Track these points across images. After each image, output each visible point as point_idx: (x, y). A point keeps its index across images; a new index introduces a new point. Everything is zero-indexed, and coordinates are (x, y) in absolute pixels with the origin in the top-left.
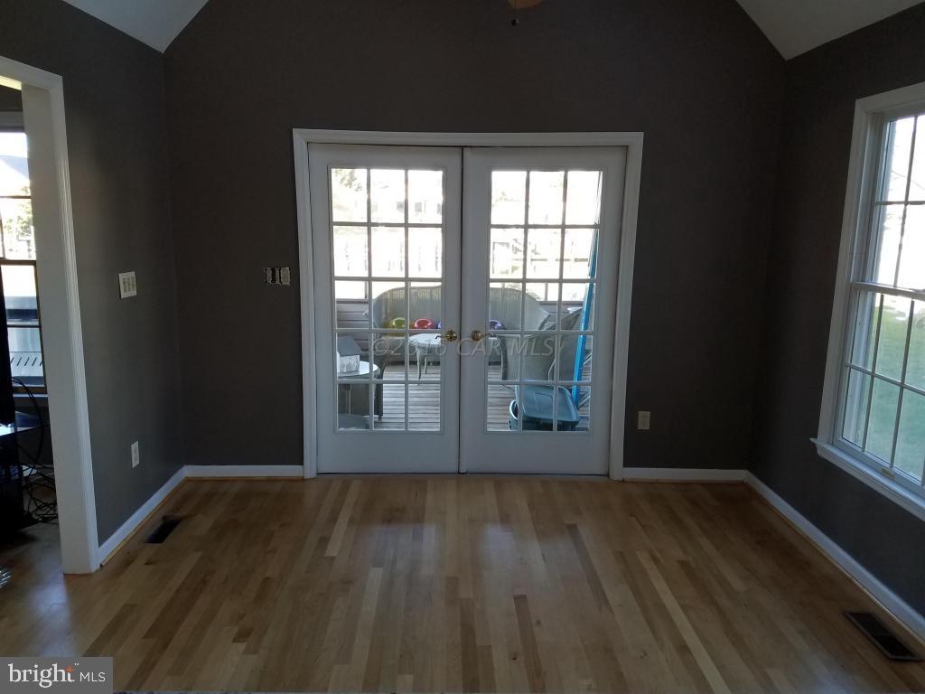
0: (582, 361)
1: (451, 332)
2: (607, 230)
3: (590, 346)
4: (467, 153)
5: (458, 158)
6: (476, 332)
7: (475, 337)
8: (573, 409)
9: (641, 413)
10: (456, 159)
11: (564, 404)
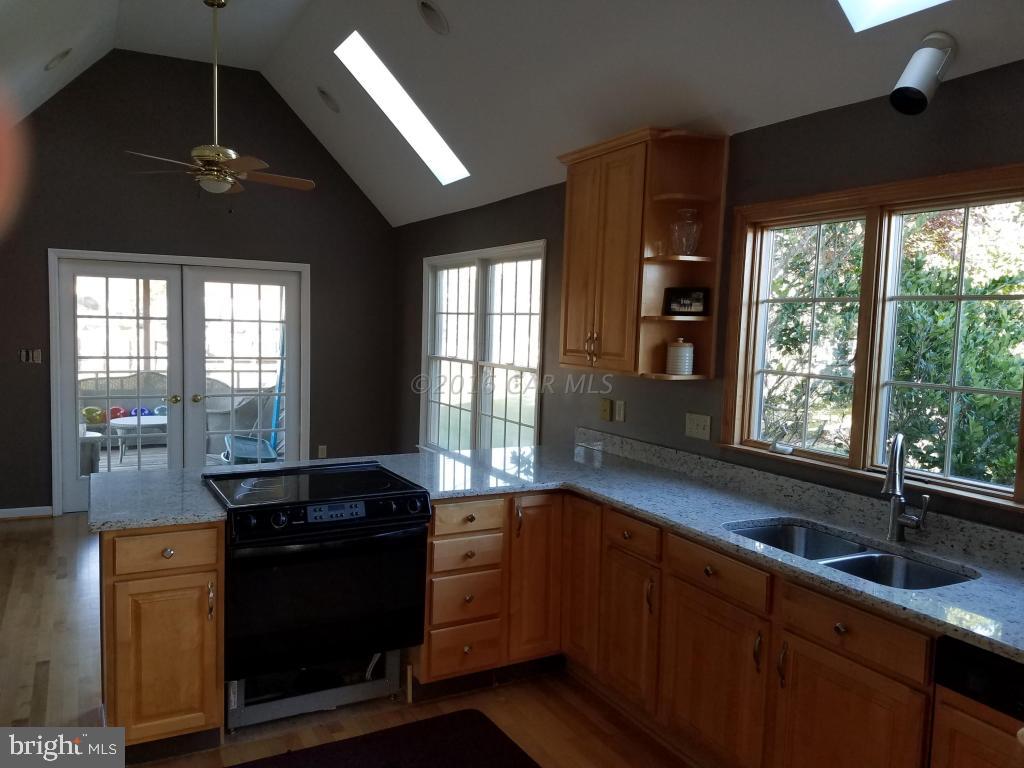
0: (278, 416)
1: (175, 397)
2: (291, 325)
3: (283, 405)
4: (185, 269)
5: (178, 273)
6: (196, 396)
7: (195, 400)
8: (271, 449)
9: (320, 447)
10: (177, 273)
11: (265, 449)
